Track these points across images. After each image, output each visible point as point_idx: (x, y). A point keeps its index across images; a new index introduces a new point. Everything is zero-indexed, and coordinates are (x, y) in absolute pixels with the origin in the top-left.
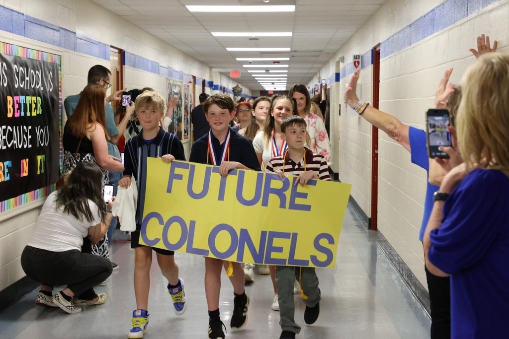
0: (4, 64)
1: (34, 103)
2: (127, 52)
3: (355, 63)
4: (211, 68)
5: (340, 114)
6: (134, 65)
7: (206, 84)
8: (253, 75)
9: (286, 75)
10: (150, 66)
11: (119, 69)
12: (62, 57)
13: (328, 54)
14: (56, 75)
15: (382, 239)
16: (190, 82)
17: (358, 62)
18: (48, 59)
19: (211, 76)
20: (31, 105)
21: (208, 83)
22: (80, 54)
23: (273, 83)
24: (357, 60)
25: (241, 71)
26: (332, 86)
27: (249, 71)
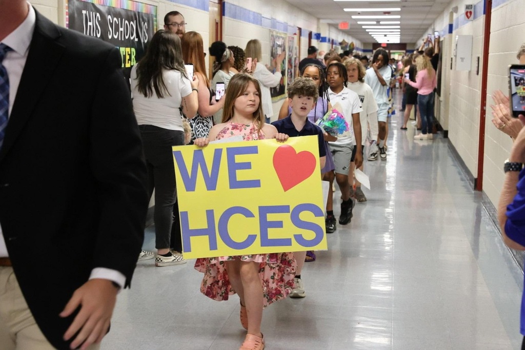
0: (98, 15)
1: (128, 54)
2: (227, 3)
3: (467, 13)
4: (318, 19)
5: (451, 68)
6: (234, 16)
7: (313, 36)
8: (363, 27)
9: (399, 27)
10: (252, 17)
11: (218, 20)
12: (158, 8)
13: (442, 3)
14: (151, 26)
15: (486, 201)
16: (295, 34)
17: (471, 13)
18: (143, 10)
19: (318, 28)
20: (125, 56)
21: (315, 35)
22: (177, 4)
23: (385, 35)
24: (469, 10)
25: (350, 22)
26: (445, 38)
27: (359, 23)
